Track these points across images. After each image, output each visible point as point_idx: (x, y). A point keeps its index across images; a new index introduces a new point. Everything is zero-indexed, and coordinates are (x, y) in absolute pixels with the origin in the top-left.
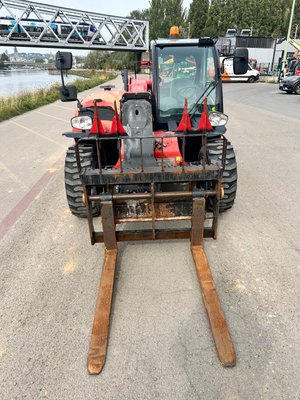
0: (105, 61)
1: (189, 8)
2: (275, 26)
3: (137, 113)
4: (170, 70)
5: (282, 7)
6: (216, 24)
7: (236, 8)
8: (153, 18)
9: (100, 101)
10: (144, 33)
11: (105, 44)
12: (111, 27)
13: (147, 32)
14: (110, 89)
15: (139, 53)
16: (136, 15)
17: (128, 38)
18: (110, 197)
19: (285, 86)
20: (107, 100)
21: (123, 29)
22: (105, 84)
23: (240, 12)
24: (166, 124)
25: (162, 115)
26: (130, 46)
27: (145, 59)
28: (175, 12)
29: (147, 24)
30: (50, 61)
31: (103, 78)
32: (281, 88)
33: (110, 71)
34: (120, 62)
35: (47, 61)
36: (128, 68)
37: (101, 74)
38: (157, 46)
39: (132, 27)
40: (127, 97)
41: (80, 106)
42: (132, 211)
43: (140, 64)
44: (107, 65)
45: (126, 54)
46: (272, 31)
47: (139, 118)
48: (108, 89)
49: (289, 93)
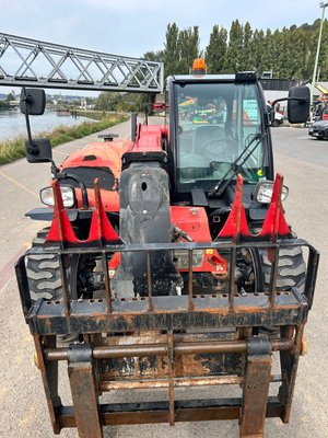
0: (116, 103)
1: (205, 50)
2: (296, 68)
3: (144, 186)
4: (186, 113)
5: (304, 49)
6: (234, 66)
7: (254, 51)
8: (168, 59)
9: (92, 158)
10: (158, 74)
11: (116, 85)
12: (124, 68)
13: (162, 73)
14: (111, 139)
15: (153, 95)
16: (150, 56)
17: (141, 79)
18: (88, 353)
19: (315, 131)
20: (104, 158)
21: (136, 71)
22: (106, 132)
23: (258, 54)
24: (190, 194)
25: (183, 181)
26: (143, 88)
27: (159, 100)
28: (191, 54)
29: (161, 65)
30: (59, 103)
31: (113, 120)
32: (311, 133)
33: (122, 113)
34: (132, 104)
35: (55, 102)
36: (141, 110)
37: (112, 116)
38: (176, 82)
39: (146, 69)
40: (129, 159)
41: (56, 170)
42: (132, 365)
43: (153, 107)
44: (118, 107)
45: (139, 96)
46: (293, 74)
47: (147, 195)
48: (109, 139)
49: (320, 139)
